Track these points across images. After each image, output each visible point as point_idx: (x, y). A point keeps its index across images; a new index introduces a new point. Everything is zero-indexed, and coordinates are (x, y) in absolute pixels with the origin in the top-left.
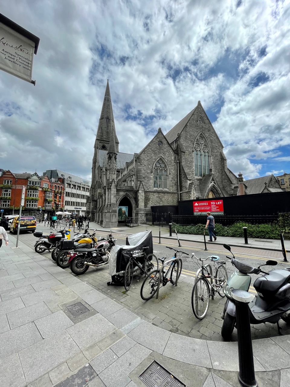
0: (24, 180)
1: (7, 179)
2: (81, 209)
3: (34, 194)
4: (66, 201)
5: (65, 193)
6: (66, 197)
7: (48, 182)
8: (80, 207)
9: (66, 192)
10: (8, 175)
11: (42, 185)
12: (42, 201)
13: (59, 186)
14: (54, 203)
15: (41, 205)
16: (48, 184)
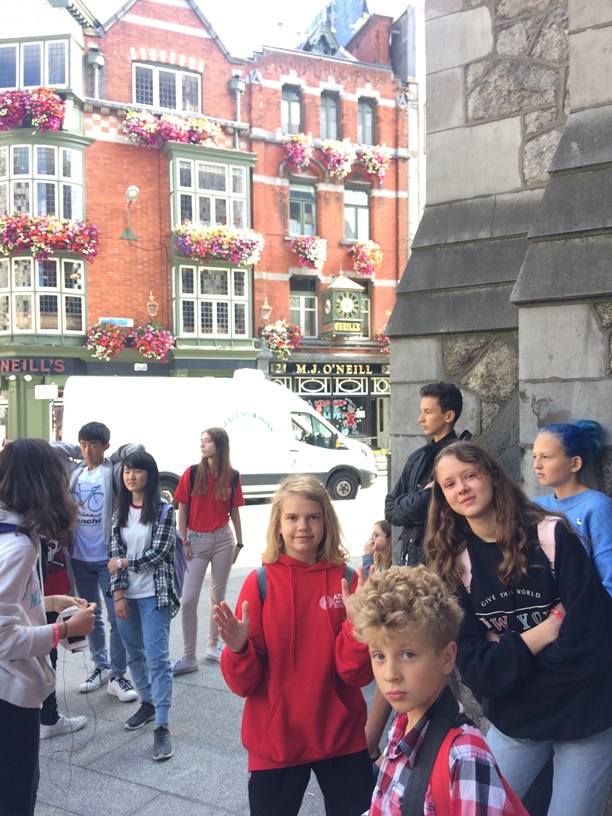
3: (25, 186)
7: (189, 53)
11: (119, 78)
12: (142, 264)
13: (339, 88)
14: (291, 279)
15: (131, 301)
16: (201, 70)
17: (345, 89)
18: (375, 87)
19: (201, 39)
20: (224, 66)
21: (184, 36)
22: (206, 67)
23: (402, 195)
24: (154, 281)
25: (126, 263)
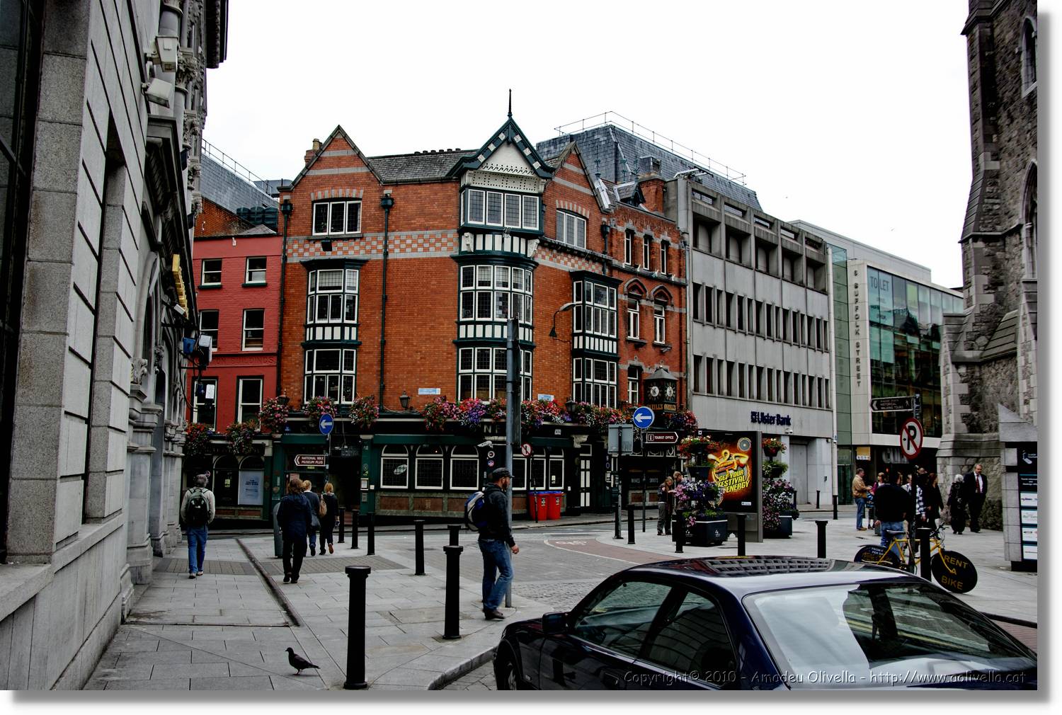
0: (437, 187)
1: (334, 193)
2: (786, 421)
3: (505, 296)
4: (698, 359)
5: (690, 289)
6: (697, 327)
7: (583, 205)
8: (783, 412)
9: (697, 287)
10: (338, 162)
11: (551, 221)
12: (558, 355)
13: (652, 234)
14: (629, 368)
15: (552, 382)
16: (588, 217)
17: (655, 235)
18: (669, 235)
19: (588, 195)
20: (598, 215)
21: (581, 192)
22: (590, 215)
23: (683, 311)
24: (563, 368)
25: (552, 354)
